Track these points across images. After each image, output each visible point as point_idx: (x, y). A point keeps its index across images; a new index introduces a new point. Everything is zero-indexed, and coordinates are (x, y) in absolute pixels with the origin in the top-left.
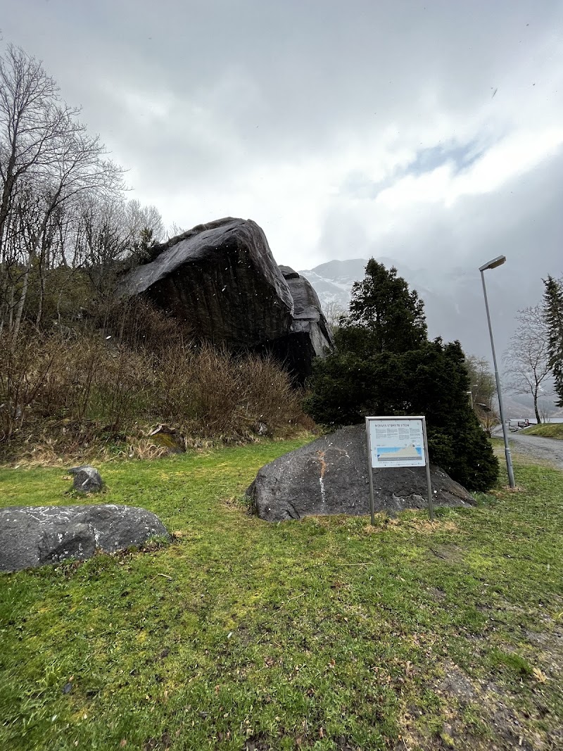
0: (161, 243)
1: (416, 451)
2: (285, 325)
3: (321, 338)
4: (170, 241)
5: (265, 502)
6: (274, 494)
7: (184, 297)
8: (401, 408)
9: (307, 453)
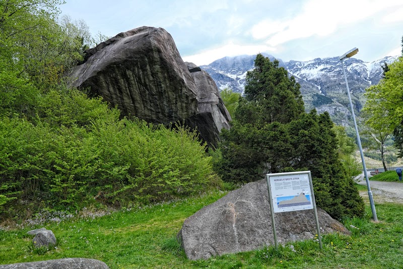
0: (90, 48)
1: (305, 197)
2: (193, 107)
3: (221, 116)
4: (98, 46)
5: (192, 247)
6: (198, 240)
7: (111, 89)
8: (289, 165)
9: (220, 206)
